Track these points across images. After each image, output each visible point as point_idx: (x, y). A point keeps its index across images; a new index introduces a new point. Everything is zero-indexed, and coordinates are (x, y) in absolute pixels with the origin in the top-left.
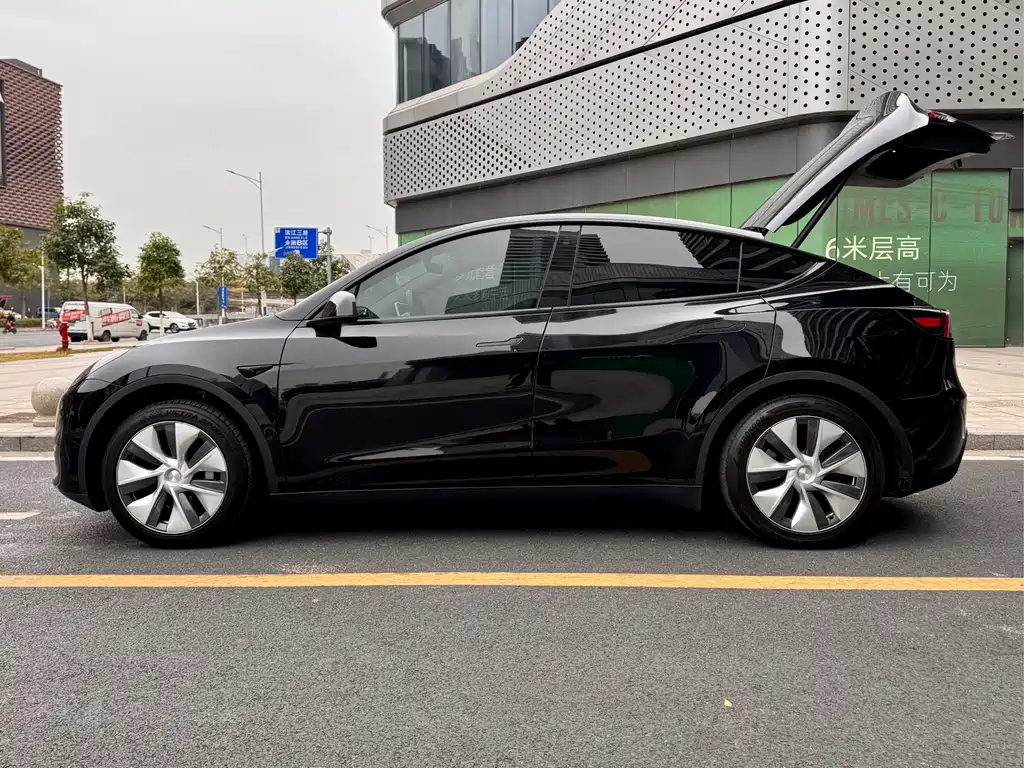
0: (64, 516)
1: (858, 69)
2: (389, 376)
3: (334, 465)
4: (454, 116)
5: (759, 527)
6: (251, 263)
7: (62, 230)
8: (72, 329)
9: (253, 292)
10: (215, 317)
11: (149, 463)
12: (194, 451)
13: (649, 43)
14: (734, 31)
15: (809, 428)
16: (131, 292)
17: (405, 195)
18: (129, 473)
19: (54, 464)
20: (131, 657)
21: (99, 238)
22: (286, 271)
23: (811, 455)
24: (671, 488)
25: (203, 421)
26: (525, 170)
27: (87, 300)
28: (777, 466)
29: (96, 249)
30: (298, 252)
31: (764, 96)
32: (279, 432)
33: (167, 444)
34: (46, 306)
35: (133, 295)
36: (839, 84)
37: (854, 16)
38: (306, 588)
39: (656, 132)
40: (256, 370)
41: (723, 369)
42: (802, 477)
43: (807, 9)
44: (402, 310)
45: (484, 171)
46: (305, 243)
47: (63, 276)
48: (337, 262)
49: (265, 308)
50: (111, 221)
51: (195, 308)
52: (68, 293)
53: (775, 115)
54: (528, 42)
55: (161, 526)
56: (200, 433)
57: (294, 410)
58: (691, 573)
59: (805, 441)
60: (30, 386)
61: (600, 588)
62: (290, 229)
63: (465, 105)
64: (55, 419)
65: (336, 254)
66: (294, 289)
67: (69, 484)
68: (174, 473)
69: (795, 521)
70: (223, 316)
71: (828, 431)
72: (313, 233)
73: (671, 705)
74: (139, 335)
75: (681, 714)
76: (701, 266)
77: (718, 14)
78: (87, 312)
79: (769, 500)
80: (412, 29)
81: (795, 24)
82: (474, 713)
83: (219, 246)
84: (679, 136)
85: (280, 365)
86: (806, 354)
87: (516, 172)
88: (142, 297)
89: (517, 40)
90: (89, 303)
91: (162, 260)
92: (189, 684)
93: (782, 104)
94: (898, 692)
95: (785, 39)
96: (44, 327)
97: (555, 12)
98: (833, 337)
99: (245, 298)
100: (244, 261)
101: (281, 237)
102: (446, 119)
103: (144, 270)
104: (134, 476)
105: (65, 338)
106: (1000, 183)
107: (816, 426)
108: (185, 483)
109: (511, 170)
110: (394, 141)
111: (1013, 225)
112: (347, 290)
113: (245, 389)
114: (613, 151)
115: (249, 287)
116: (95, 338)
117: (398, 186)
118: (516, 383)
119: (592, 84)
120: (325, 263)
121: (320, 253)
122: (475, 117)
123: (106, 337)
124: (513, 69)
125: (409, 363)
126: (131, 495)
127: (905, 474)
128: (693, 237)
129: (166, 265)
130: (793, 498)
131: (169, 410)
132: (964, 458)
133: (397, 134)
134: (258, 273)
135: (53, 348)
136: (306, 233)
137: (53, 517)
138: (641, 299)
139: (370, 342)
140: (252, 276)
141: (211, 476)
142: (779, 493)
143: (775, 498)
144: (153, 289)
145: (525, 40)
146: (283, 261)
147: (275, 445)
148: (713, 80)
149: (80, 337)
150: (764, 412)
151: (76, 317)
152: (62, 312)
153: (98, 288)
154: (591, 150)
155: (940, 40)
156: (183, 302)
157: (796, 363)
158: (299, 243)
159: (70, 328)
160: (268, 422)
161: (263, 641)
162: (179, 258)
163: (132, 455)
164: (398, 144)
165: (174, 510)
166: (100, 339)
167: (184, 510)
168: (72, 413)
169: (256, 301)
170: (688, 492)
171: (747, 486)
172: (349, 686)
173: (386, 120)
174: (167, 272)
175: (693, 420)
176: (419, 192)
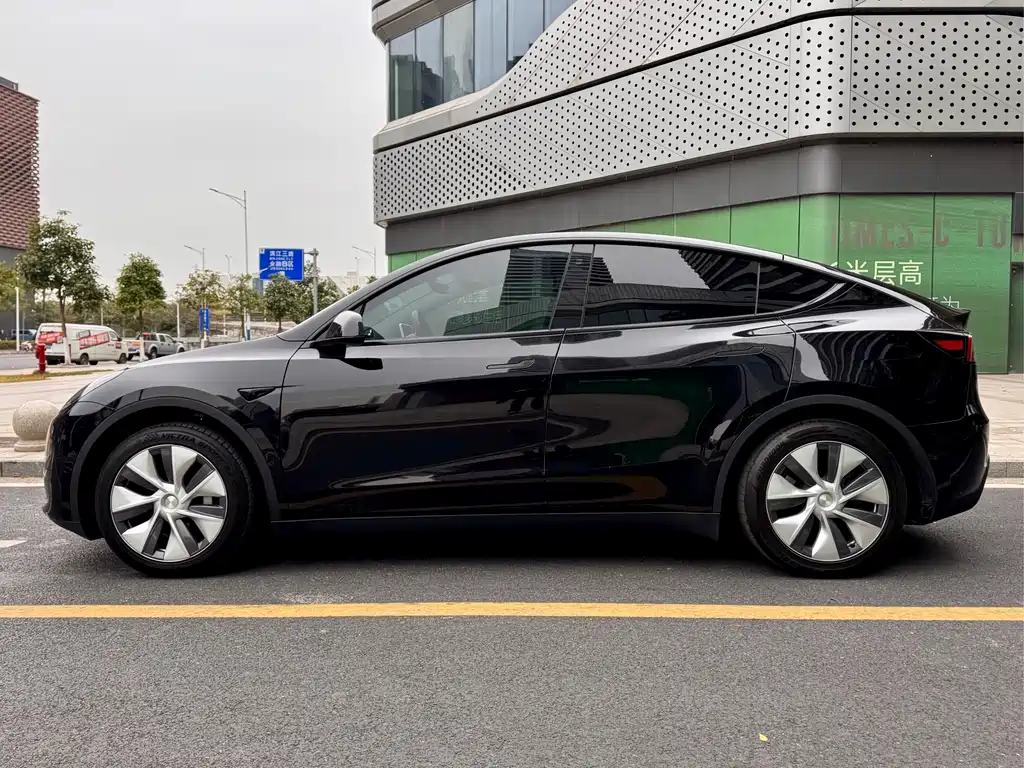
0: (53, 544)
1: (860, 90)
2: (382, 401)
3: (338, 491)
4: (447, 135)
5: (780, 556)
6: (234, 285)
7: (39, 250)
8: (49, 352)
9: (236, 314)
10: (196, 340)
11: (144, 488)
12: (191, 476)
13: (647, 62)
14: (734, 51)
15: (830, 454)
16: (109, 314)
17: (396, 215)
18: (124, 499)
19: (44, 490)
20: (133, 691)
21: (77, 258)
22: (272, 291)
23: (832, 481)
24: (688, 516)
25: (201, 444)
26: (520, 190)
27: (65, 321)
28: (797, 493)
29: (73, 270)
30: (283, 273)
31: (765, 117)
32: (282, 455)
33: (163, 470)
34: (21, 327)
35: (111, 317)
36: (841, 105)
37: (856, 36)
38: (314, 619)
39: (654, 153)
40: (257, 393)
41: (743, 392)
42: (822, 504)
43: (809, 29)
44: (407, 331)
45: (477, 192)
46: (291, 264)
47: (39, 297)
48: (324, 284)
49: (248, 331)
50: (90, 240)
51: (176, 331)
52: (43, 314)
53: (776, 137)
54: (523, 59)
55: (158, 554)
56: (198, 456)
57: (297, 433)
58: (712, 603)
59: (826, 467)
60: (12, 409)
61: (619, 618)
62: (276, 250)
63: (457, 123)
64: (46, 443)
65: (323, 276)
66: (278, 312)
67: (59, 511)
68: (171, 498)
69: (816, 549)
70: (205, 339)
71: (850, 456)
72: (298, 255)
73: (704, 740)
74: (118, 357)
75: (717, 749)
76: (707, 287)
77: (718, 33)
78: (64, 334)
79: (789, 527)
80: (403, 45)
81: (796, 44)
82: (500, 749)
83: (200, 267)
84: (677, 158)
85: (282, 387)
86: (823, 378)
87: (510, 192)
88: (121, 319)
89: (511, 59)
90: (67, 325)
91: (142, 280)
92: (197, 719)
93: (783, 125)
94: (937, 726)
95: (786, 59)
96: (18, 349)
97: (551, 29)
98: (849, 361)
99: (227, 320)
100: (227, 282)
101: (265, 258)
102: (439, 138)
103: (123, 291)
104: (129, 502)
105: (42, 361)
106: (1003, 207)
107: (837, 451)
108: (183, 509)
109: (505, 190)
110: (385, 160)
111: (1017, 250)
112: (352, 309)
113: (246, 412)
114: (610, 172)
115: (232, 309)
116: (73, 361)
117: (389, 206)
118: (516, 407)
119: (588, 103)
120: (311, 285)
121: (306, 274)
122: (469, 136)
123: (83, 360)
124: (507, 87)
125: (402, 387)
126: (125, 522)
127: (927, 502)
128: (694, 254)
129: (146, 285)
130: (813, 525)
131: (165, 433)
132: (987, 486)
133: (388, 153)
134: (241, 295)
135: (30, 371)
136: (291, 254)
137: (41, 545)
138: (647, 321)
139: (375, 364)
140: (235, 298)
141: (210, 501)
142: (799, 520)
143: (795, 526)
144: (133, 310)
145: (518, 59)
146: (266, 283)
147: (277, 470)
148: (712, 100)
149: (57, 360)
150: (784, 437)
151: (53, 339)
152: (38, 334)
153: (75, 310)
154: (588, 171)
155: (943, 62)
156: (164, 323)
157: (814, 387)
158: (285, 264)
159: (48, 351)
160: (271, 447)
161: (272, 674)
162: (160, 279)
163: (127, 480)
164: (388, 163)
165: (171, 537)
166: (77, 362)
167: (181, 537)
168: (64, 437)
169: (239, 324)
170: (706, 521)
171: (766, 513)
172: (366, 721)
173: (377, 139)
174: (147, 293)
175: (711, 446)
176: (410, 212)
